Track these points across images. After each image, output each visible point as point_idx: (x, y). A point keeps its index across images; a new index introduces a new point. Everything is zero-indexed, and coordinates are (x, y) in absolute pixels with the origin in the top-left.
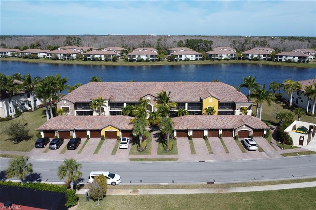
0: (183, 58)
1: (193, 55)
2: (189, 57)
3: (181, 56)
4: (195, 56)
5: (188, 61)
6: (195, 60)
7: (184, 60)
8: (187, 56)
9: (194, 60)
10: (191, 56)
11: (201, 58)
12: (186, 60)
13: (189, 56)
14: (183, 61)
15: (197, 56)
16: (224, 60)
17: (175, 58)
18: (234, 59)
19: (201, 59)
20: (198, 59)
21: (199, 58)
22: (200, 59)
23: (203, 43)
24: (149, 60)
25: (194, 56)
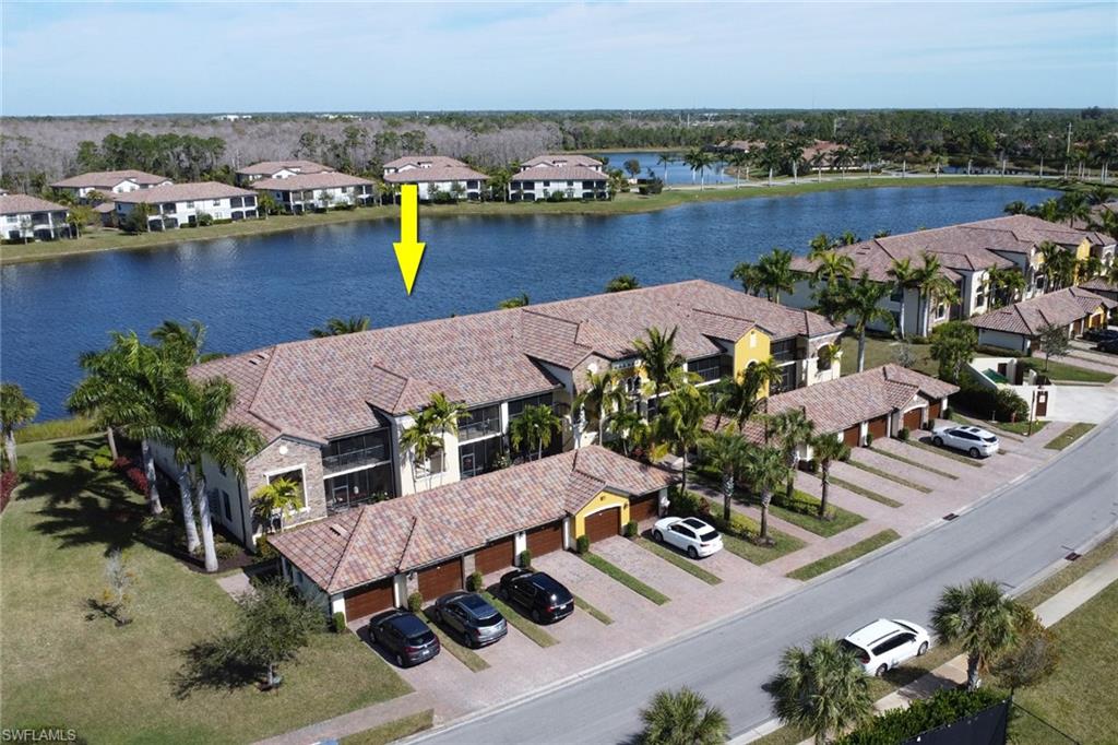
0: (183, 213)
1: (222, 201)
2: (207, 207)
3: (170, 206)
4: (228, 201)
5: (203, 224)
6: (230, 217)
7: (187, 221)
8: (196, 203)
9: (229, 221)
10: (212, 202)
11: (253, 208)
12: (193, 222)
13: (206, 202)
14: (182, 226)
15: (235, 201)
16: (337, 209)
17: (151, 218)
18: (369, 202)
19: (253, 213)
20: (242, 213)
21: (244, 209)
22: (247, 213)
23: (179, 149)
24: (30, 234)
25: (226, 203)
